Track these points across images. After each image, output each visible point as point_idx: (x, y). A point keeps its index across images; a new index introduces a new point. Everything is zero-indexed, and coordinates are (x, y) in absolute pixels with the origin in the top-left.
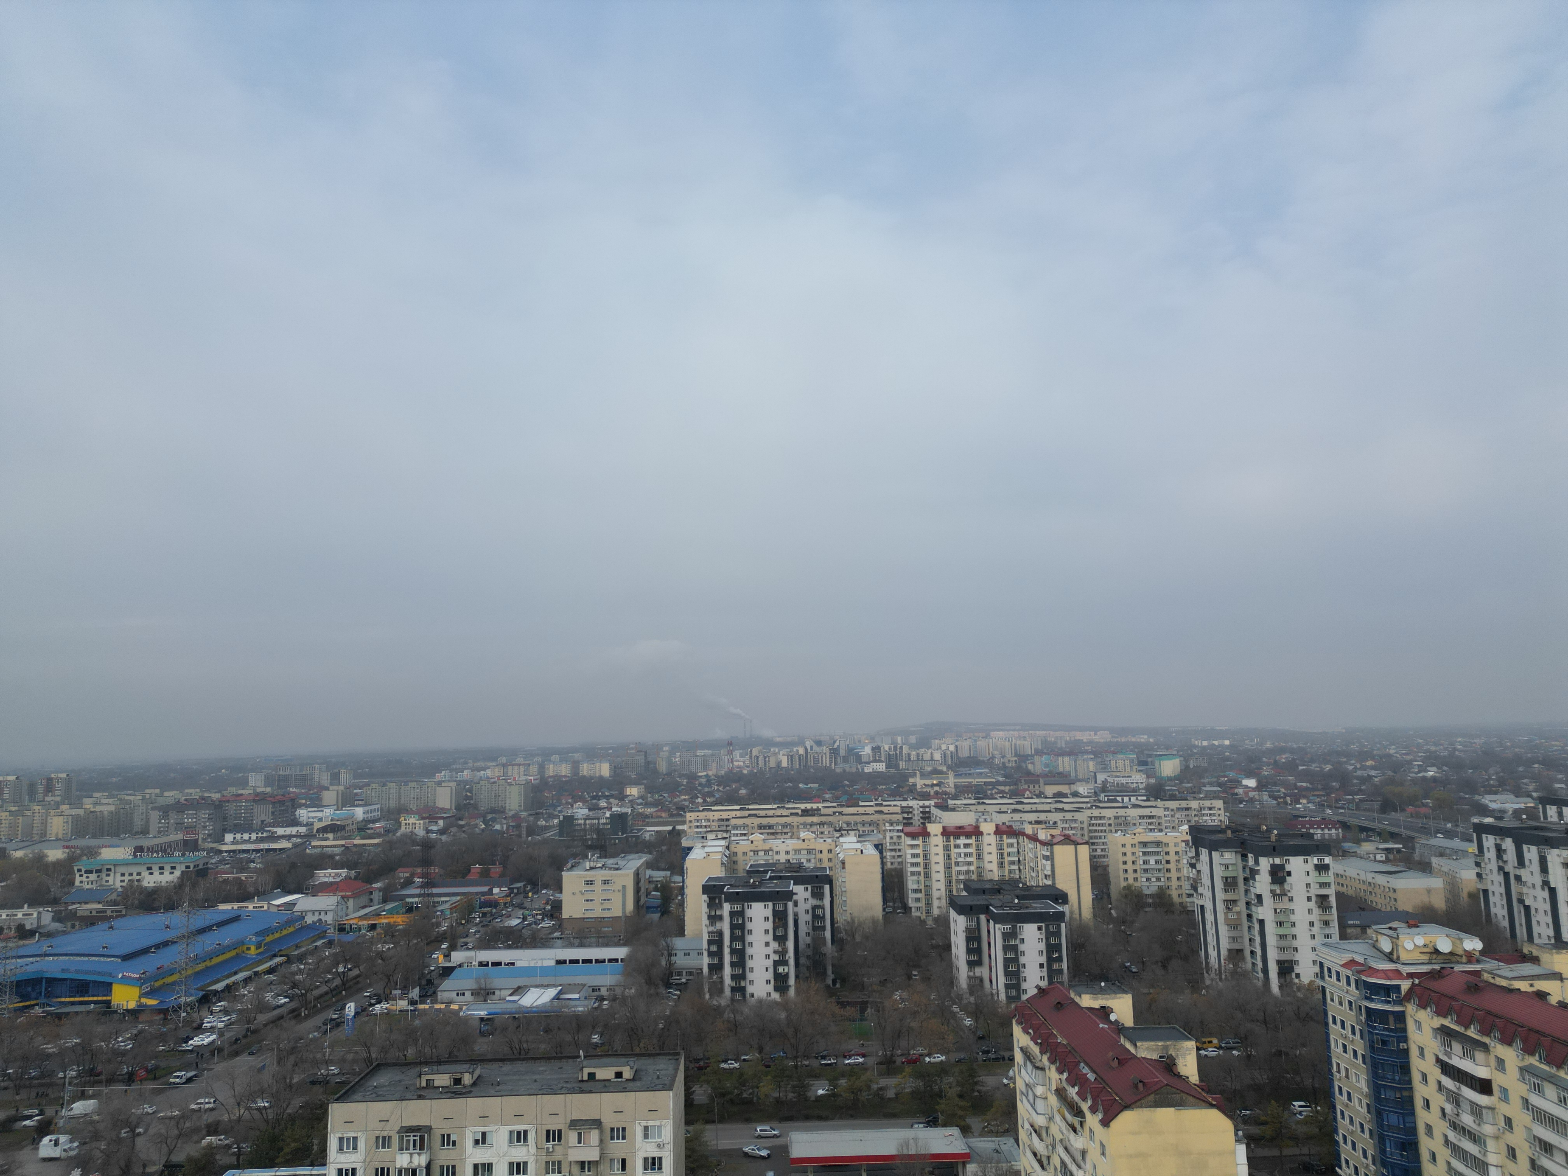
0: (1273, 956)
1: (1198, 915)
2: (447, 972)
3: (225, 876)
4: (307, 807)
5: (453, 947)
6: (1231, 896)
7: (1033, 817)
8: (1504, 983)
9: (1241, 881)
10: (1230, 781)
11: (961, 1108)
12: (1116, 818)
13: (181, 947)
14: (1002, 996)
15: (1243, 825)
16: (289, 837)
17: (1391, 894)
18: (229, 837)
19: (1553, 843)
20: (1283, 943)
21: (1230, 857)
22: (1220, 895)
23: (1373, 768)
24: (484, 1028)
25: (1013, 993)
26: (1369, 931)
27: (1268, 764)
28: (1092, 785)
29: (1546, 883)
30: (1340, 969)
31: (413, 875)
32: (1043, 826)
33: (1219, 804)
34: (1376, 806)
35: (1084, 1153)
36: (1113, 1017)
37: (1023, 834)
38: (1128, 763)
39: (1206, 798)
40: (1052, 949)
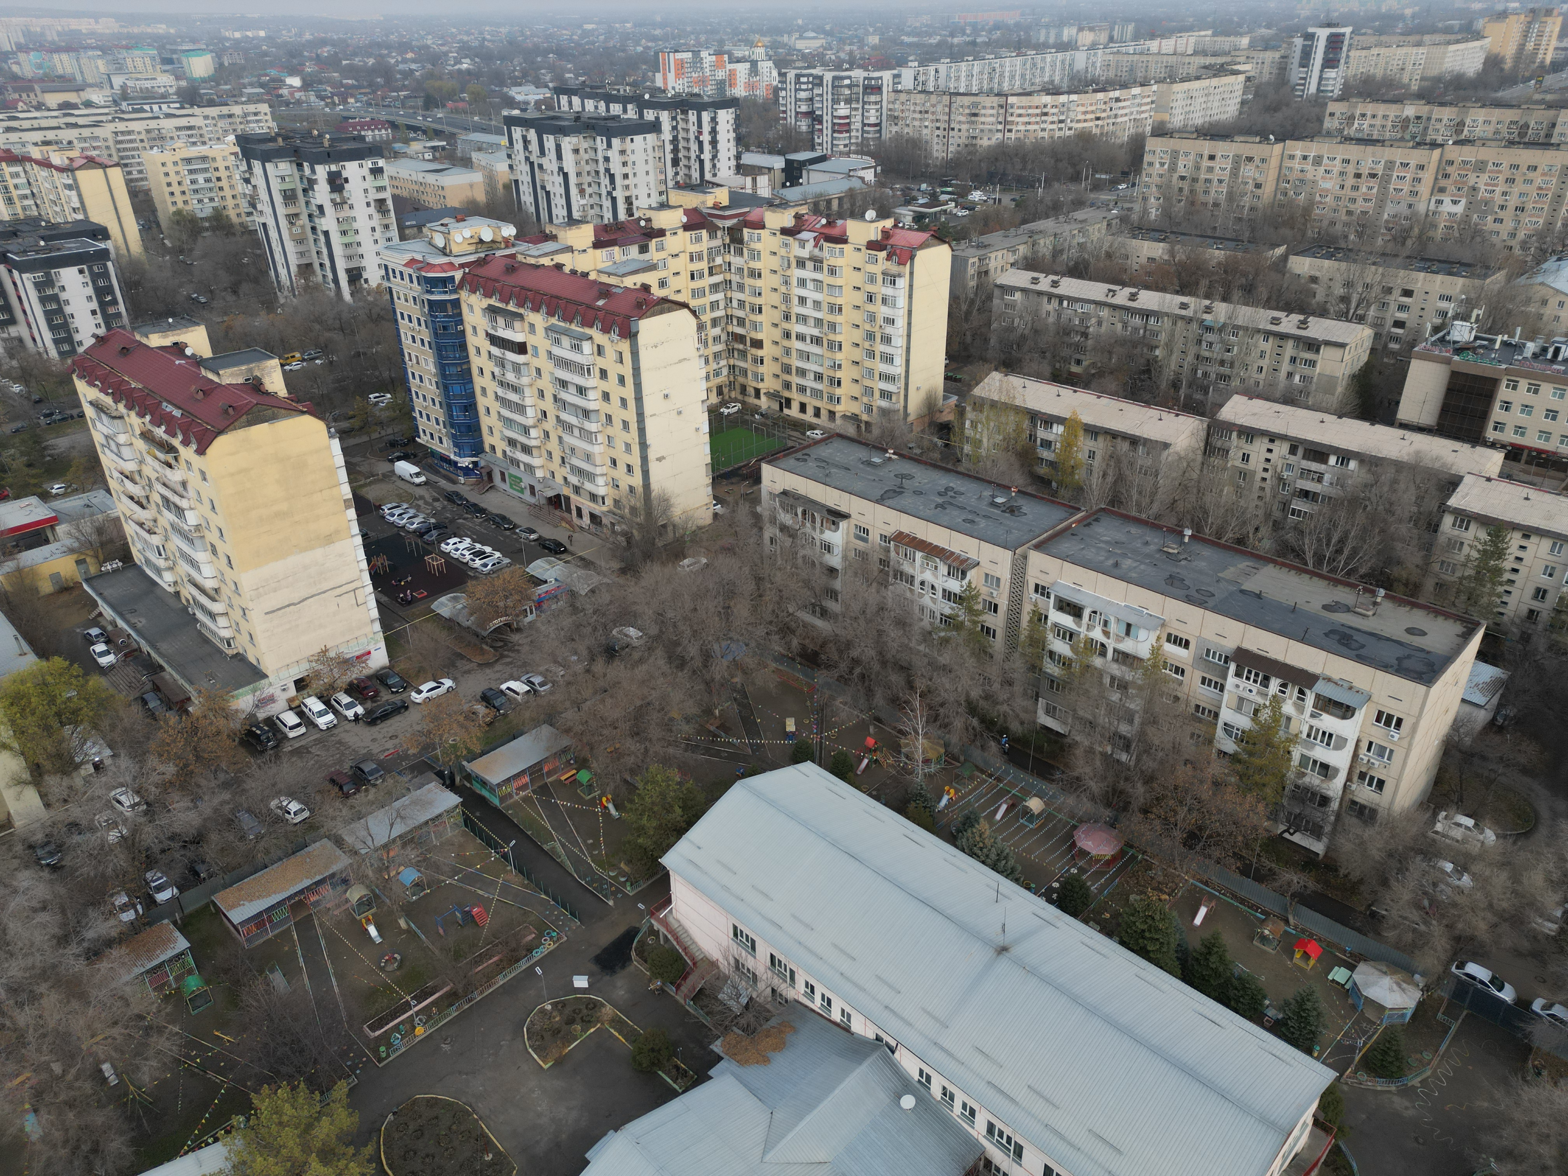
0: (341, 265)
1: (261, 233)
6: (292, 210)
7: (38, 136)
8: (532, 261)
9: (300, 193)
10: (273, 80)
11: (33, 476)
12: (148, 131)
14: (53, 353)
15: (294, 131)
17: (440, 192)
19: (564, 131)
20: (349, 252)
21: (285, 167)
22: (281, 211)
23: (414, 61)
25: (66, 347)
26: (425, 230)
27: (310, 59)
28: (107, 92)
29: (561, 169)
30: (403, 269)
32: (55, 147)
33: (264, 108)
34: (420, 102)
35: (184, 484)
36: (188, 352)
37: (30, 160)
38: (148, 61)
39: (249, 101)
40: (102, 293)
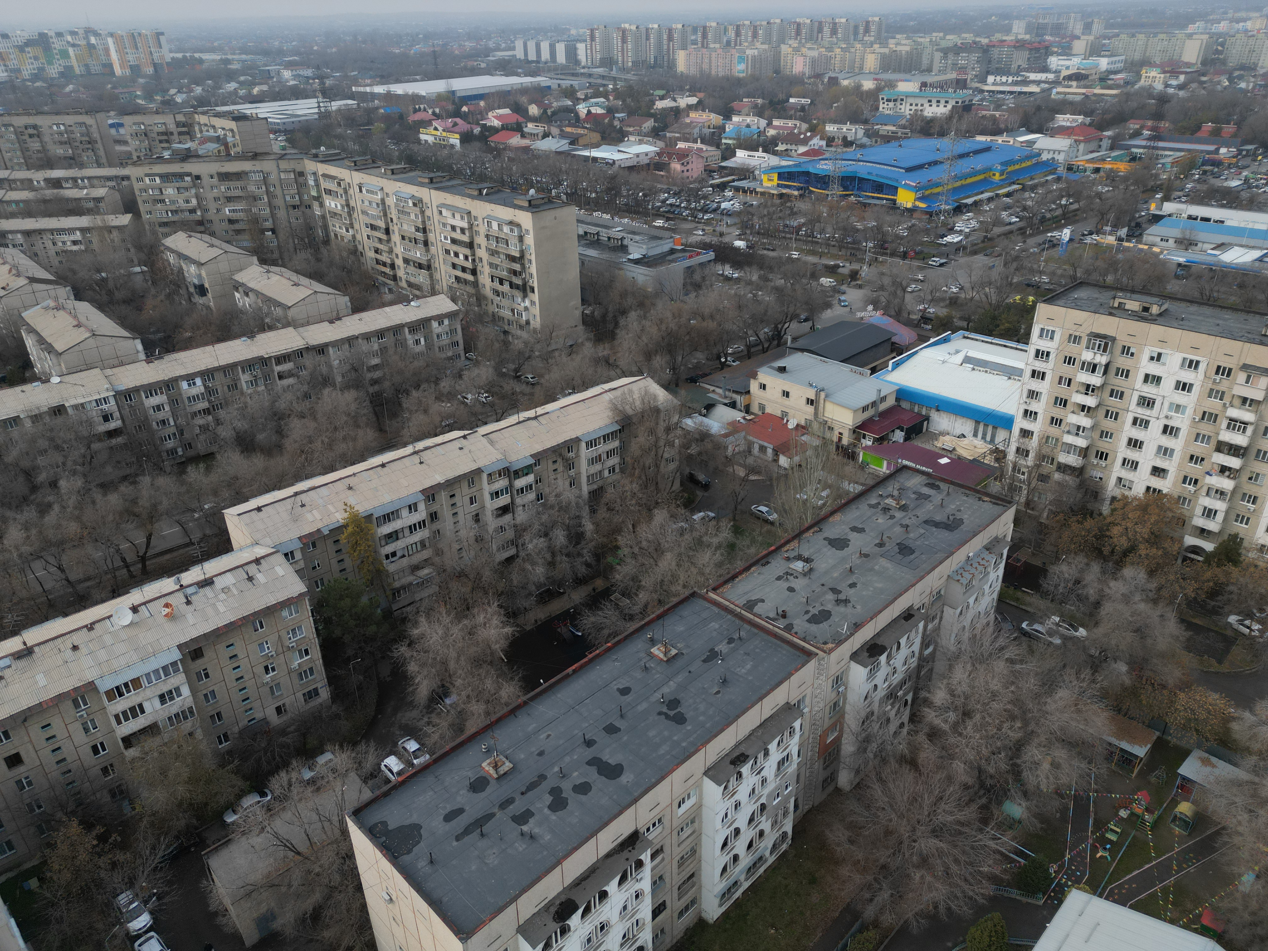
2: (1157, 219)
3: (984, 113)
4: (1059, 54)
5: (1167, 198)
13: (946, 166)
16: (1038, 83)
18: (991, 79)
24: (1179, 272)
31: (1142, 127)
